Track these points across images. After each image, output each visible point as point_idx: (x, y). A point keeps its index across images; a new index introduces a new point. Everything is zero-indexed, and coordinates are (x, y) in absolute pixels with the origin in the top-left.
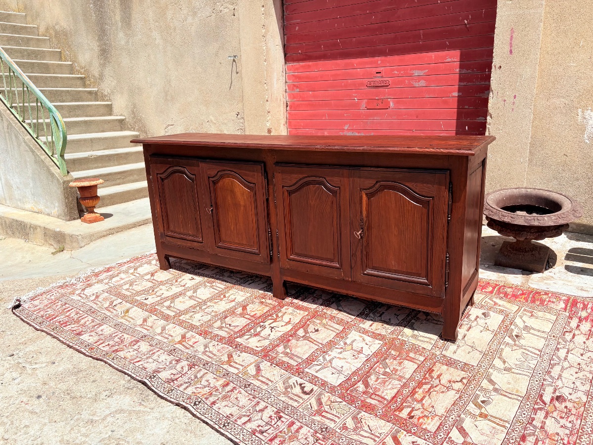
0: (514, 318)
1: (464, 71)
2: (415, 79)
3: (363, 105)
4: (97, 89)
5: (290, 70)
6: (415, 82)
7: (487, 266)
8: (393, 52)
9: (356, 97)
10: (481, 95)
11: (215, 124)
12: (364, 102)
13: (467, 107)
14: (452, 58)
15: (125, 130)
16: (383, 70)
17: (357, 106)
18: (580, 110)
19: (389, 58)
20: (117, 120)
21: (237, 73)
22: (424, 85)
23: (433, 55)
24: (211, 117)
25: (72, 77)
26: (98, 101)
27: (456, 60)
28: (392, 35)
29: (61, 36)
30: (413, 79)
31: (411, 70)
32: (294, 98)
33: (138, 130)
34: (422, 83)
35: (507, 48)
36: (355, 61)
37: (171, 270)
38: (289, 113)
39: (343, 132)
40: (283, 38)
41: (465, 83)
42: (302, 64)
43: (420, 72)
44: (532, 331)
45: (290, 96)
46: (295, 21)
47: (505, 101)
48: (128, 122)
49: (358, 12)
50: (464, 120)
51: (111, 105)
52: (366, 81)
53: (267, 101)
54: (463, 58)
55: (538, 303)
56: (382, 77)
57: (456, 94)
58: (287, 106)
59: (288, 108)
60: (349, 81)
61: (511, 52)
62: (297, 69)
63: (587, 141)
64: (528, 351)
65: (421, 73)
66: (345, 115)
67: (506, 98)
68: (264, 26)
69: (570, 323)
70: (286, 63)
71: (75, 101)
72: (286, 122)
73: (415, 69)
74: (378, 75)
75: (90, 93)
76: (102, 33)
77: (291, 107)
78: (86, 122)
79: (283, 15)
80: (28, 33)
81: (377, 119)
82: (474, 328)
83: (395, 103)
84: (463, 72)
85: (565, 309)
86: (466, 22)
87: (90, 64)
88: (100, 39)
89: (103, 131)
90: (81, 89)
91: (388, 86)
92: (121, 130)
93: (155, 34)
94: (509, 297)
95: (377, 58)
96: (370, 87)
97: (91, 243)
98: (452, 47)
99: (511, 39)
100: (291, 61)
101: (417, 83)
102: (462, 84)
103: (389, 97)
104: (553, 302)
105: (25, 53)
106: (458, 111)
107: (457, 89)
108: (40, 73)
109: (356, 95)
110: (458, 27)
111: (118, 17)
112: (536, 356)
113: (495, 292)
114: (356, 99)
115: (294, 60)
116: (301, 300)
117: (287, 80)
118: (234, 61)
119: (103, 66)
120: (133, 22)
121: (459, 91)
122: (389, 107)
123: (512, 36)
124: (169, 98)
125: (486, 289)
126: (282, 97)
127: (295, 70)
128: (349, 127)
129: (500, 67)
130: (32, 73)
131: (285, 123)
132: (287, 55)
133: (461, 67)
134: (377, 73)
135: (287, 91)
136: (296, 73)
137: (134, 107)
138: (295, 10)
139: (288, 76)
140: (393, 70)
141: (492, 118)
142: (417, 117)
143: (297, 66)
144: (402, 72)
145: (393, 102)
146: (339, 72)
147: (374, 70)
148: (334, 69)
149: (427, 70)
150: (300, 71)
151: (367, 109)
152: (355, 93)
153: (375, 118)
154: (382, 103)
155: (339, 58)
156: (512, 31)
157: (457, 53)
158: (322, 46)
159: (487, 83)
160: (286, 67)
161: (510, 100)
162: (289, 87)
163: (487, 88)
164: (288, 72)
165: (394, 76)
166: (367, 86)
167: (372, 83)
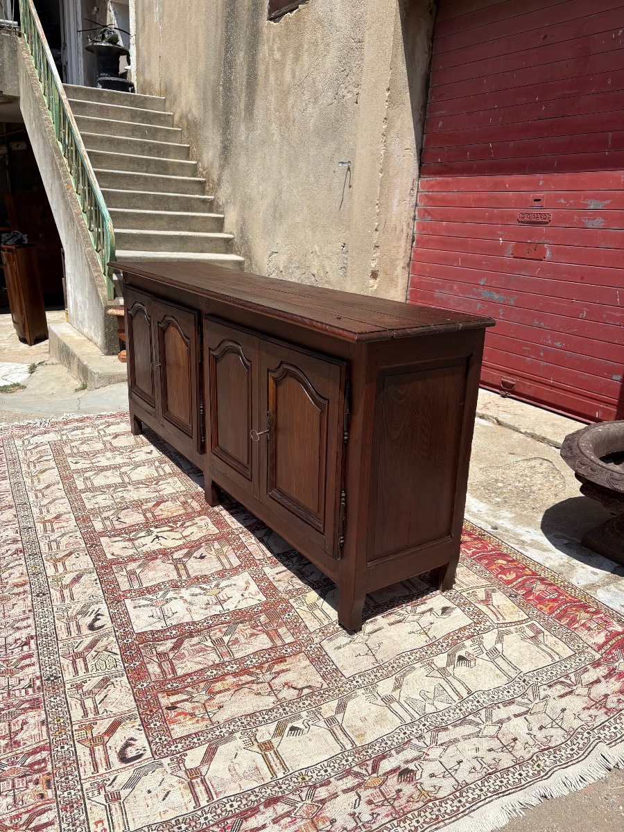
0: (487, 630)
2: (589, 216)
3: (510, 249)
4: (213, 197)
5: (424, 187)
6: (588, 219)
7: (566, 541)
8: (563, 167)
9: (501, 236)
11: (319, 256)
12: (511, 245)
15: (232, 253)
16: (544, 196)
17: (500, 250)
19: (556, 177)
20: (222, 239)
21: (350, 186)
22: (601, 226)
24: (316, 247)
25: (190, 181)
26: (212, 212)
28: (566, 139)
29: (192, 127)
30: (586, 215)
31: (584, 200)
32: (423, 229)
33: (244, 255)
34: (599, 222)
36: (508, 179)
37: (141, 436)
38: (415, 252)
39: (477, 288)
40: (419, 139)
42: (439, 179)
43: (599, 202)
44: (499, 661)
45: (419, 226)
46: (440, 112)
48: (236, 243)
49: (524, 99)
51: (223, 218)
52: (517, 212)
53: (376, 230)
55: (564, 621)
56: (541, 207)
58: (413, 241)
59: (414, 243)
60: (496, 210)
62: (432, 186)
64: (451, 685)
65: (600, 205)
66: (484, 263)
68: (385, 119)
69: (586, 670)
70: (419, 177)
71: (185, 211)
72: (409, 264)
73: (592, 197)
74: (537, 204)
75: (204, 201)
76: (226, 127)
77: (419, 243)
78: (181, 238)
79: (426, 103)
80: (161, 123)
81: (525, 275)
82: (407, 624)
83: (554, 252)
85: (600, 647)
87: (212, 164)
88: (224, 133)
89: (202, 252)
90: (197, 196)
91: (547, 223)
92: (226, 253)
93: (274, 128)
94: (531, 598)
95: (539, 176)
96: (522, 222)
97: (108, 386)
100: (426, 174)
101: (590, 221)
103: (546, 241)
104: (589, 629)
105: (147, 147)
108: (156, 173)
109: (501, 233)
111: (242, 105)
112: (456, 698)
113: (514, 583)
114: (501, 239)
115: (430, 172)
116: (232, 514)
117: (418, 202)
118: (349, 169)
119: (222, 167)
120: (256, 111)
122: (544, 258)
124: (277, 215)
125: (505, 575)
126: (405, 227)
127: (430, 188)
128: (486, 282)
130: (147, 172)
131: (406, 265)
132: (423, 165)
134: (535, 200)
135: (417, 218)
136: (430, 193)
137: (244, 224)
138: (442, 95)
139: (420, 196)
140: (559, 197)
142: (582, 278)
143: (432, 183)
144: (571, 202)
145: (551, 250)
146: (484, 195)
147: (532, 195)
148: (478, 190)
149: (609, 201)
150: (436, 189)
151: (514, 257)
152: (501, 230)
153: (523, 273)
154: (535, 250)
155: (488, 172)
158: (468, 153)
160: (419, 182)
162: (419, 212)
164: (421, 191)
165: (558, 207)
166: (518, 220)
167: (526, 216)
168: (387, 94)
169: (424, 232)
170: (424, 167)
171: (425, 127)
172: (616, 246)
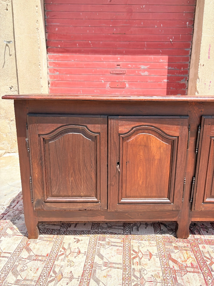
2: (142, 71)
3: (108, 85)
5: (51, 58)
6: (142, 72)
8: (128, 53)
9: (102, 80)
10: (179, 82)
12: (109, 83)
13: (172, 88)
14: (163, 60)
16: (121, 64)
17: (104, 86)
19: (126, 57)
23: (152, 57)
27: (165, 61)
28: (127, 43)
30: (140, 71)
31: (139, 65)
32: (54, 78)
34: (146, 73)
35: (207, 55)
36: (102, 57)
38: (50, 89)
40: (45, 35)
41: (171, 75)
42: (61, 55)
45: (51, 77)
46: (55, 24)
47: (205, 84)
49: (104, 25)
52: (110, 70)
53: (41, 78)
54: (170, 60)
56: (121, 68)
57: (166, 81)
58: (49, 84)
59: (50, 85)
60: (98, 69)
61: (209, 58)
62: (57, 58)
65: (146, 67)
66: (95, 91)
67: (206, 83)
70: (47, 53)
73: (142, 64)
74: (118, 66)
77: (52, 85)
79: (45, 18)
83: (129, 85)
84: (170, 69)
86: (171, 40)
91: (124, 74)
95: (117, 56)
96: (112, 74)
98: (163, 53)
99: (209, 51)
100: (51, 52)
101: (143, 73)
102: (169, 75)
103: (125, 81)
106: (167, 90)
107: (167, 78)
109: (102, 78)
110: (167, 43)
114: (103, 81)
115: (54, 52)
117: (48, 66)
121: (168, 79)
122: (126, 87)
123: (210, 49)
126: (47, 77)
127: (55, 59)
129: (204, 65)
132: (48, 48)
133: (169, 66)
134: (117, 65)
135: (49, 73)
136: (57, 61)
138: (54, 16)
139: (49, 63)
140: (128, 64)
141: (198, 93)
142: (143, 93)
143: (57, 56)
144: (134, 66)
145: (128, 84)
146: (90, 63)
147: (116, 63)
148: (86, 60)
150: (60, 60)
151: (111, 88)
152: (102, 77)
153: (116, 94)
154: (121, 84)
155: (91, 53)
156: (210, 46)
157: (166, 57)
158: (77, 44)
159: (182, 75)
160: (48, 56)
161: (208, 84)
162: (50, 70)
163: (182, 78)
164: (49, 60)
165: (128, 68)
166: (110, 73)
167: (114, 71)
168: (37, 8)
169: (56, 79)
170: (49, 49)
171: (46, 30)
172: (154, 81)
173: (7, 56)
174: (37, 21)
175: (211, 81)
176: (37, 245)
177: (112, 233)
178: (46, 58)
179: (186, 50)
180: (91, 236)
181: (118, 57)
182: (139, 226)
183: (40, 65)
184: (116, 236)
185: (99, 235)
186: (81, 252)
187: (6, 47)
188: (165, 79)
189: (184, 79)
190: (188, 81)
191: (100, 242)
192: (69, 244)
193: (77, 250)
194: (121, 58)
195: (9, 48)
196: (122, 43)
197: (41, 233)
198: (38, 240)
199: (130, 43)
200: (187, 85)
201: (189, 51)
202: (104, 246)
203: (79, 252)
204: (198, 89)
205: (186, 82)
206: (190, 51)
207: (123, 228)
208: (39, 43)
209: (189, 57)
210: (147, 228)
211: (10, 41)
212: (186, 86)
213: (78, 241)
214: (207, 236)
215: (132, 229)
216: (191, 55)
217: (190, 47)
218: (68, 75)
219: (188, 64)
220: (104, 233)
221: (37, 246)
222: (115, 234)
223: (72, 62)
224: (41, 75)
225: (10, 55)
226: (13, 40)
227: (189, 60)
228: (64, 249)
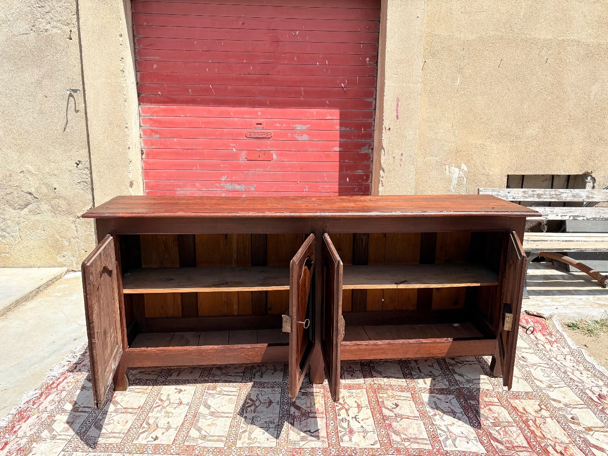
1: (343, 129)
2: (298, 133)
3: (243, 155)
5: (147, 113)
6: (298, 136)
8: (273, 104)
9: (233, 147)
10: (359, 150)
12: (244, 152)
13: (347, 161)
14: (332, 116)
16: (263, 122)
17: (235, 156)
18: (447, 166)
22: (307, 139)
23: (314, 111)
27: (335, 118)
28: (273, 88)
30: (296, 133)
31: (293, 124)
32: (152, 144)
34: (305, 137)
35: (395, 114)
36: (232, 110)
38: (145, 162)
39: (220, 183)
40: (136, 75)
41: (345, 140)
42: (162, 107)
43: (302, 126)
45: (146, 142)
46: (152, 57)
49: (234, 60)
50: (345, 172)
52: (245, 131)
53: (129, 148)
54: (342, 117)
56: (263, 128)
57: (337, 149)
58: (142, 154)
59: (144, 156)
60: (225, 130)
61: (397, 118)
62: (156, 112)
63: (453, 190)
65: (304, 127)
66: (222, 166)
67: (395, 156)
70: (139, 105)
72: (142, 172)
73: (298, 123)
74: (259, 126)
77: (148, 155)
79: (135, 48)
81: (259, 171)
83: (278, 155)
86: (343, 85)
91: (270, 138)
95: (256, 109)
96: (250, 138)
98: (332, 106)
99: (397, 107)
100: (147, 102)
101: (300, 137)
102: (342, 140)
103: (271, 149)
106: (340, 164)
107: (338, 145)
109: (233, 145)
110: (337, 89)
114: (234, 149)
115: (150, 101)
117: (141, 124)
118: (71, 96)
121: (340, 147)
122: (272, 159)
123: (398, 104)
126: (138, 144)
127: (153, 113)
128: (227, 178)
129: (390, 129)
132: (141, 95)
133: (341, 125)
134: (257, 124)
135: (142, 136)
136: (155, 117)
138: (151, 45)
139: (143, 119)
140: (275, 122)
141: (384, 172)
142: (301, 169)
143: (156, 109)
144: (284, 125)
145: (276, 154)
146: (212, 120)
147: (255, 121)
148: (206, 116)
149: (309, 125)
150: (161, 114)
151: (248, 160)
152: (232, 143)
153: (257, 169)
154: (264, 155)
155: (212, 104)
156: (398, 100)
157: (336, 112)
158: (190, 90)
159: (363, 140)
160: (140, 109)
161: (398, 157)
162: (145, 132)
163: (364, 145)
164: (143, 115)
165: (276, 128)
166: (246, 136)
167: (252, 134)
168: (121, 39)
169: (154, 147)
170: (142, 97)
171: (137, 67)
172: (319, 150)
173: (71, 112)
174: (122, 58)
175: (402, 154)
176: (126, 397)
177: (226, 381)
178: (136, 112)
179: (367, 102)
180: (197, 385)
181: (258, 111)
182: (265, 372)
183: (127, 127)
184: (231, 384)
185: (208, 384)
186: (183, 403)
187: (69, 98)
188: (335, 146)
189: (367, 147)
190: (372, 149)
191: (209, 392)
192: (168, 395)
193: (178, 402)
194: (263, 113)
195: (75, 101)
196: (264, 88)
197: (130, 384)
198: (127, 392)
199: (277, 89)
200: (372, 156)
201: (372, 102)
202: (212, 395)
203: (181, 403)
204: (384, 166)
205: (370, 151)
206: (374, 102)
207: (242, 375)
208: (125, 92)
209: (372, 112)
210: (275, 373)
211: (77, 90)
212: (370, 158)
213: (181, 391)
214: (349, 380)
215: (254, 376)
216: (375, 110)
217: (373, 96)
218: (175, 139)
219: (372, 123)
220: (216, 381)
221: (126, 399)
222: (230, 382)
223: (181, 118)
224: (129, 143)
225: (77, 111)
226: (81, 88)
227: (373, 116)
228: (162, 400)
